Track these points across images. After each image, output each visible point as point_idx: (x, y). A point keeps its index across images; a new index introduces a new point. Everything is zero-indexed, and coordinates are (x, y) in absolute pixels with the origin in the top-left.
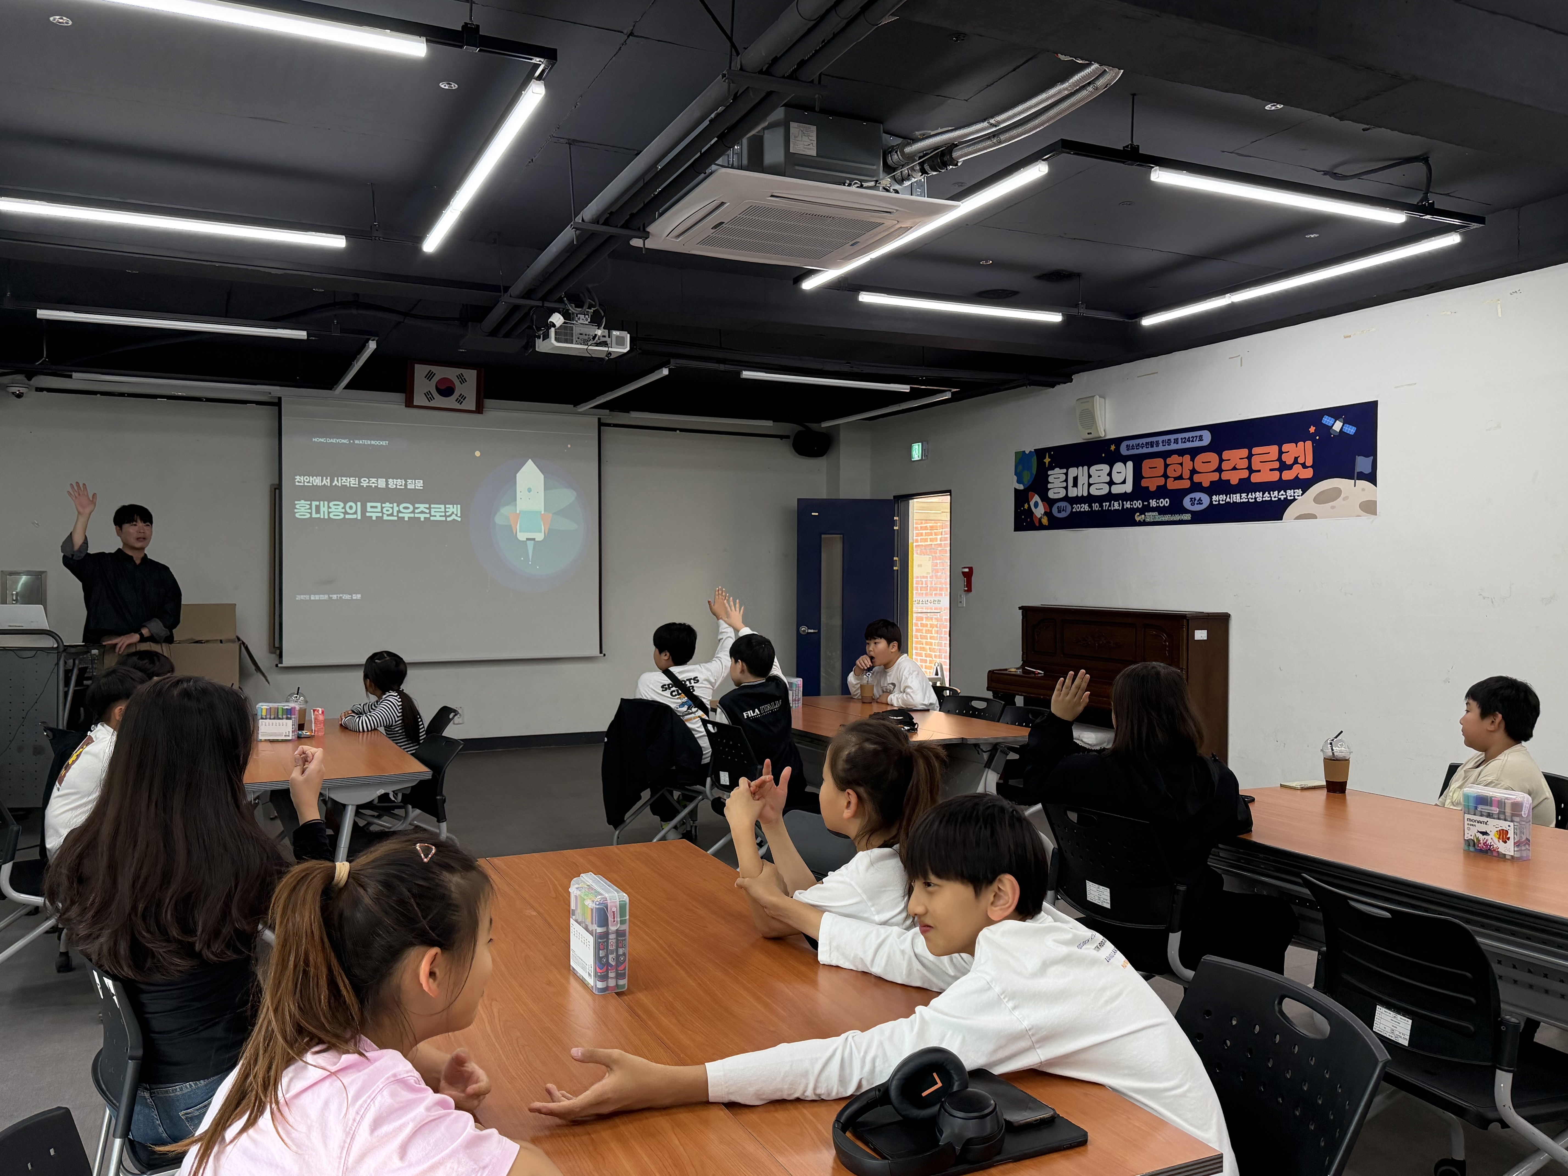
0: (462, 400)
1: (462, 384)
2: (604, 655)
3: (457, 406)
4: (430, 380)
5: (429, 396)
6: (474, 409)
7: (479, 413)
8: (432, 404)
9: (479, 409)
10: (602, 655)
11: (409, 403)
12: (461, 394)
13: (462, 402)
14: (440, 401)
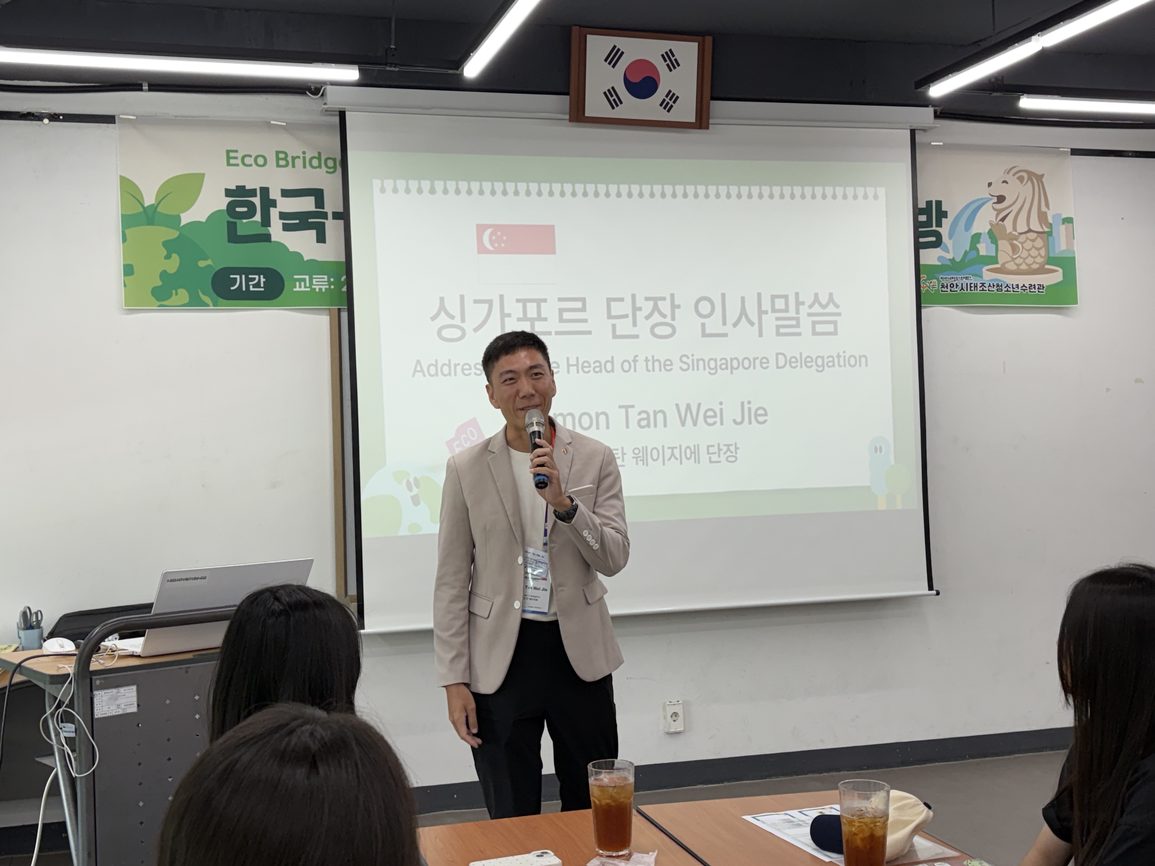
0: (671, 103)
1: (671, 70)
2: (938, 593)
3: (663, 116)
4: (614, 66)
5: (612, 98)
6: (693, 120)
7: (700, 128)
8: (618, 113)
9: (703, 121)
10: (934, 592)
11: (576, 115)
12: (670, 91)
13: (672, 106)
14: (632, 107)
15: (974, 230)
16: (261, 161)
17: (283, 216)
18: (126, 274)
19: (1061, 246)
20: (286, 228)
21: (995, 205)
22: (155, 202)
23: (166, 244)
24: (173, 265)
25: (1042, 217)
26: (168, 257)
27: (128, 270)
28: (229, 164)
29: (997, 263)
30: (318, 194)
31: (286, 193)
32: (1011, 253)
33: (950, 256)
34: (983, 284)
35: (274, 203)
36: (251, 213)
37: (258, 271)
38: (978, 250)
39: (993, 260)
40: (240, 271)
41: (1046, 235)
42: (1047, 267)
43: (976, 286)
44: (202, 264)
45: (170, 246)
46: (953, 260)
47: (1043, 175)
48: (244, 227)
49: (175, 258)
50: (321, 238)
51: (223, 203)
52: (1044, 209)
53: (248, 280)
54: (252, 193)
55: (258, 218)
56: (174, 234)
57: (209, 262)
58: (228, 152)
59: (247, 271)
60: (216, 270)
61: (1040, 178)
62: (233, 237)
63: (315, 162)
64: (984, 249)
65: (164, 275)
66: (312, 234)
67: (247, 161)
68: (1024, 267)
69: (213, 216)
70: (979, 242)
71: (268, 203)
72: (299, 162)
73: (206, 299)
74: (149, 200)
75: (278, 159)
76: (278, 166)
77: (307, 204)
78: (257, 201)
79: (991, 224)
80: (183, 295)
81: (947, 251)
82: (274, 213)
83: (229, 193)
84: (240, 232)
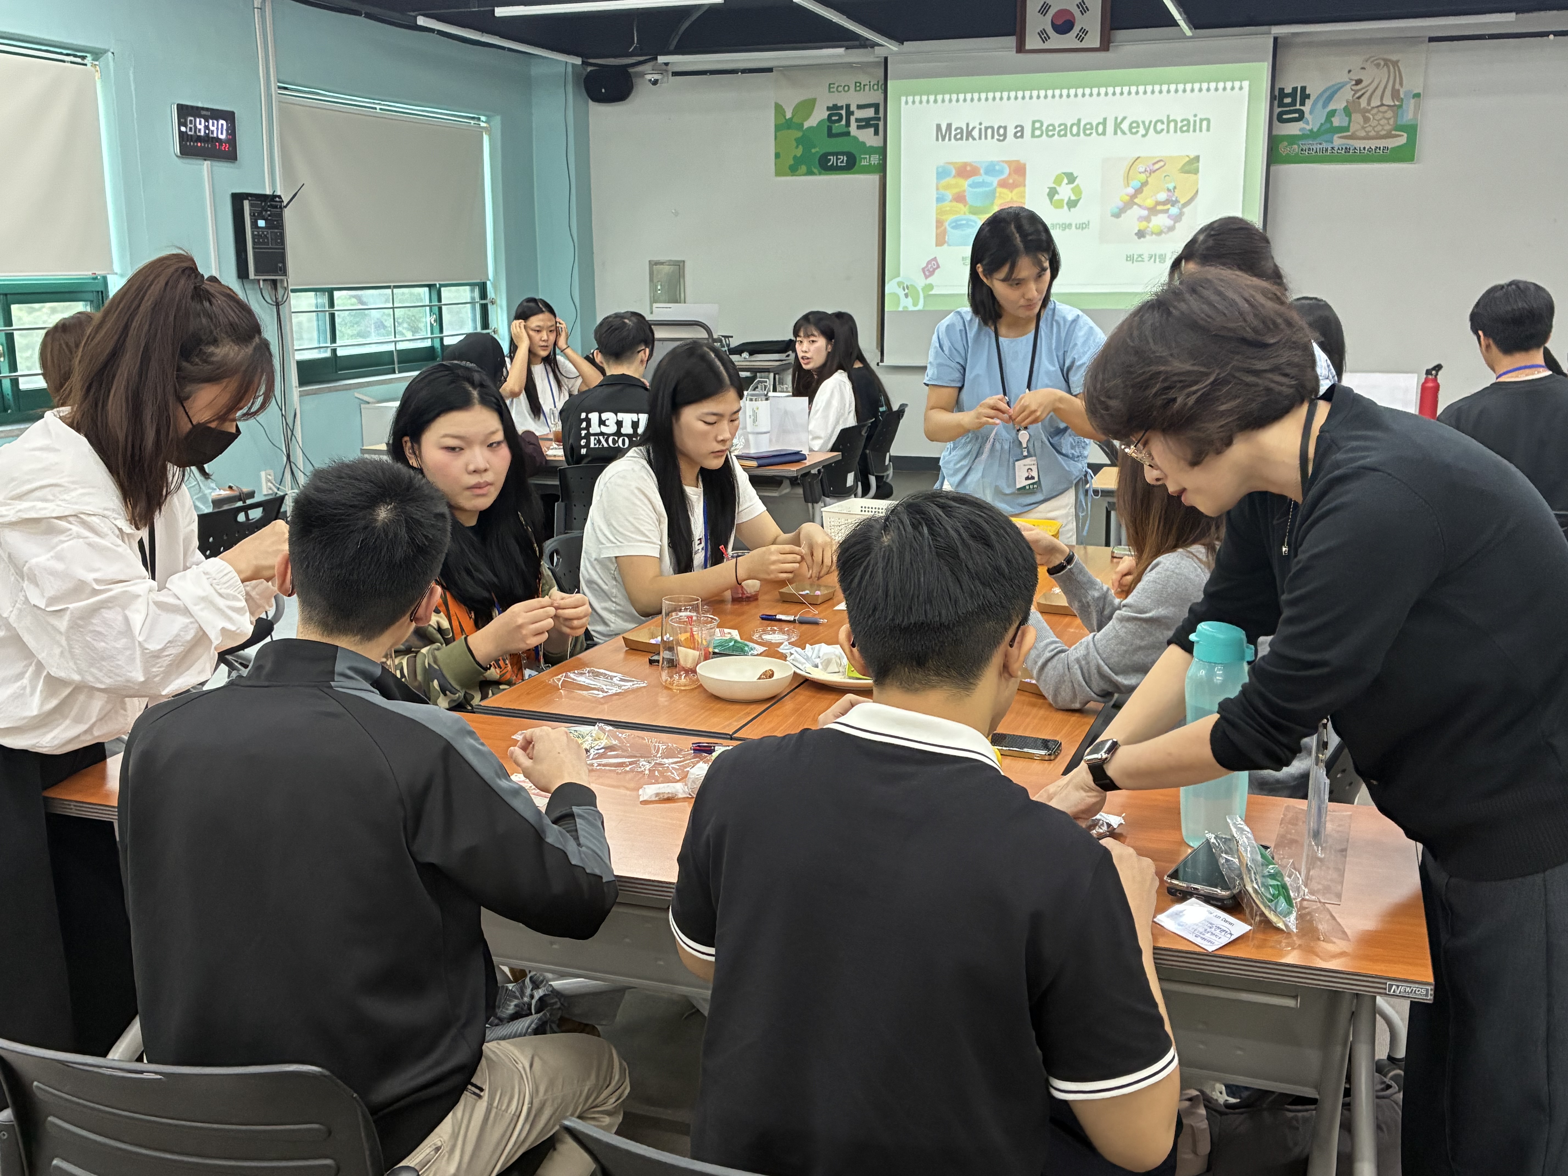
0: (1083, 35)
1: (1083, 14)
3: (1078, 44)
4: (1044, 15)
5: (1044, 36)
6: (1098, 46)
7: (1104, 50)
8: (1048, 45)
9: (1105, 45)
11: (1021, 48)
12: (1082, 28)
13: (1084, 38)
14: (1057, 41)
15: (1331, 107)
16: (846, 88)
17: (857, 120)
18: (776, 158)
19: (1408, 116)
20: (859, 127)
21: (1354, 88)
22: (792, 116)
23: (797, 140)
24: (799, 152)
25: (1395, 94)
26: (797, 147)
27: (777, 156)
28: (829, 91)
29: (1348, 131)
30: (876, 106)
31: (860, 107)
32: (1362, 123)
33: (1308, 127)
34: (1333, 148)
35: (852, 113)
36: (840, 119)
37: (843, 154)
38: (1332, 123)
39: (1347, 129)
40: (833, 154)
41: (1395, 108)
42: (1393, 132)
43: (1327, 150)
44: (813, 151)
45: (798, 141)
46: (1311, 131)
47: (1398, 61)
48: (837, 128)
49: (800, 147)
50: (876, 133)
51: (825, 114)
52: (1397, 86)
53: (837, 159)
54: (841, 108)
55: (844, 122)
56: (800, 134)
57: (817, 149)
58: (830, 85)
59: (836, 154)
60: (821, 153)
61: (1395, 63)
62: (830, 134)
63: (876, 87)
64: (1336, 122)
65: (795, 157)
66: (871, 130)
67: (840, 89)
68: (1372, 133)
69: (821, 123)
70: (1333, 116)
71: (849, 113)
72: (867, 88)
73: (815, 171)
74: (789, 115)
75: (856, 86)
76: (856, 90)
77: (870, 113)
78: (843, 112)
79: (1347, 102)
80: (804, 168)
81: (1308, 123)
82: (853, 119)
83: (828, 109)
84: (834, 131)
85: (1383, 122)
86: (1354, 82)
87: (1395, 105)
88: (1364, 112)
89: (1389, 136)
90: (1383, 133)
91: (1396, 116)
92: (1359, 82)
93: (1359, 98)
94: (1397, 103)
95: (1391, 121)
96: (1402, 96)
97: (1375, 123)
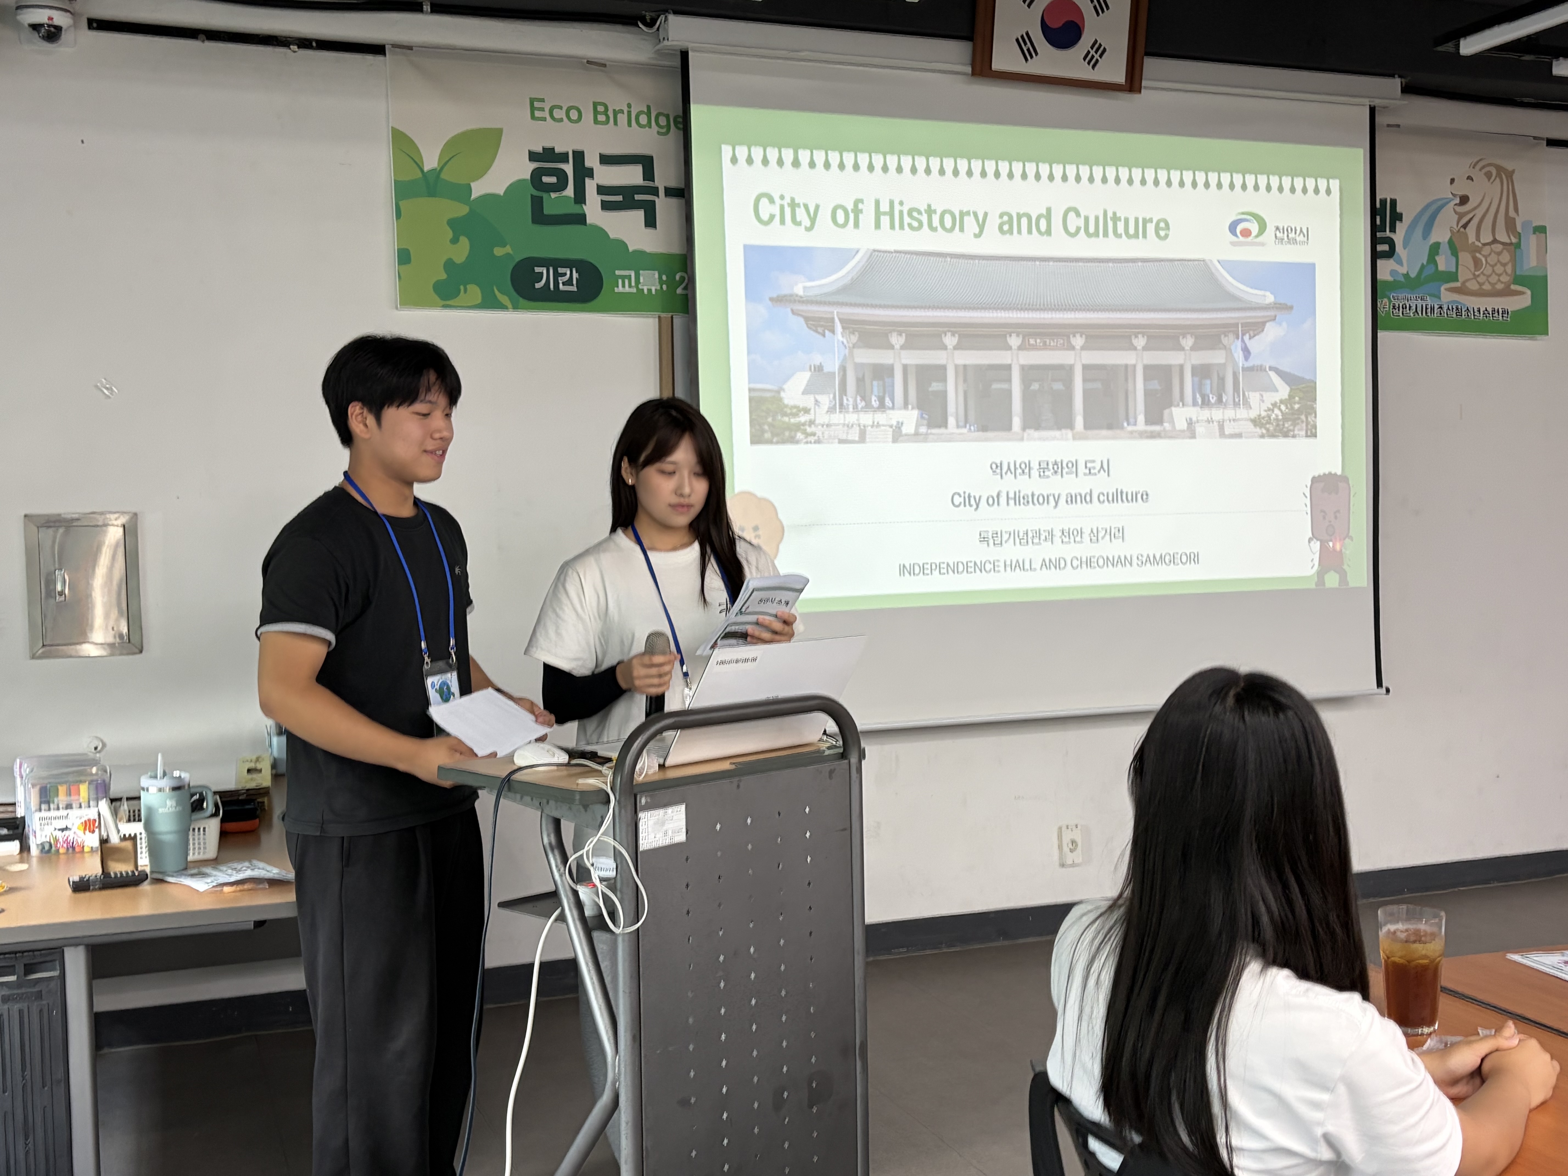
0: (1097, 56)
1: (1098, 15)
2: (1388, 693)
3: (1085, 73)
4: (1029, 6)
5: (1025, 46)
6: (1122, 82)
7: (1131, 91)
8: (1033, 67)
9: (1134, 82)
10: (1384, 692)
11: (981, 67)
12: (1096, 41)
13: (1097, 61)
14: (1050, 61)
15: (1434, 238)
16: (574, 115)
17: (602, 190)
18: (401, 262)
20: (606, 206)
21: (1456, 208)
22: (438, 165)
23: (453, 223)
24: (461, 252)
25: (1511, 225)
26: (455, 241)
27: (404, 257)
28: (533, 117)
29: (1458, 281)
30: (647, 163)
31: (606, 160)
32: (1473, 270)
33: (1403, 270)
34: (1440, 307)
35: (590, 172)
36: (561, 185)
37: (569, 263)
38: (1436, 264)
39: (1452, 277)
40: (546, 262)
41: (1512, 247)
42: (1513, 287)
43: (1431, 310)
44: (499, 252)
45: (458, 227)
46: (1406, 276)
47: (1513, 171)
48: (553, 203)
49: (464, 242)
50: (650, 222)
51: (525, 170)
52: (1512, 213)
53: (557, 275)
54: (563, 157)
55: (570, 191)
56: (462, 210)
57: (508, 249)
58: (532, 101)
59: (555, 263)
60: (517, 260)
61: (1510, 175)
62: (539, 217)
63: (643, 119)
64: (1443, 263)
65: (449, 265)
66: (639, 215)
67: (557, 114)
68: (1487, 287)
69: (513, 188)
70: (1437, 254)
71: (583, 173)
72: (622, 119)
73: (504, 299)
74: (431, 162)
75: (596, 113)
76: (596, 121)
77: (632, 176)
78: (568, 168)
79: (1452, 232)
80: (474, 293)
81: (1400, 263)
82: (590, 186)
83: (533, 156)
84: (547, 211)
85: (1499, 269)
86: (1457, 201)
87: (1511, 244)
88: (1474, 250)
89: (1507, 292)
90: (1500, 286)
91: (1514, 260)
92: (1464, 200)
93: (1465, 226)
94: (1514, 240)
95: (1509, 268)
96: (1519, 229)
97: (1488, 271)
